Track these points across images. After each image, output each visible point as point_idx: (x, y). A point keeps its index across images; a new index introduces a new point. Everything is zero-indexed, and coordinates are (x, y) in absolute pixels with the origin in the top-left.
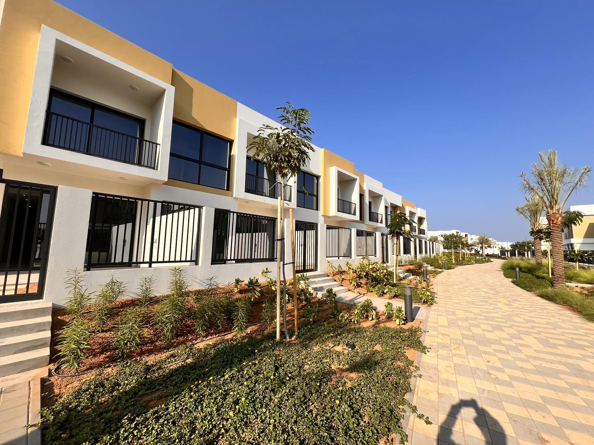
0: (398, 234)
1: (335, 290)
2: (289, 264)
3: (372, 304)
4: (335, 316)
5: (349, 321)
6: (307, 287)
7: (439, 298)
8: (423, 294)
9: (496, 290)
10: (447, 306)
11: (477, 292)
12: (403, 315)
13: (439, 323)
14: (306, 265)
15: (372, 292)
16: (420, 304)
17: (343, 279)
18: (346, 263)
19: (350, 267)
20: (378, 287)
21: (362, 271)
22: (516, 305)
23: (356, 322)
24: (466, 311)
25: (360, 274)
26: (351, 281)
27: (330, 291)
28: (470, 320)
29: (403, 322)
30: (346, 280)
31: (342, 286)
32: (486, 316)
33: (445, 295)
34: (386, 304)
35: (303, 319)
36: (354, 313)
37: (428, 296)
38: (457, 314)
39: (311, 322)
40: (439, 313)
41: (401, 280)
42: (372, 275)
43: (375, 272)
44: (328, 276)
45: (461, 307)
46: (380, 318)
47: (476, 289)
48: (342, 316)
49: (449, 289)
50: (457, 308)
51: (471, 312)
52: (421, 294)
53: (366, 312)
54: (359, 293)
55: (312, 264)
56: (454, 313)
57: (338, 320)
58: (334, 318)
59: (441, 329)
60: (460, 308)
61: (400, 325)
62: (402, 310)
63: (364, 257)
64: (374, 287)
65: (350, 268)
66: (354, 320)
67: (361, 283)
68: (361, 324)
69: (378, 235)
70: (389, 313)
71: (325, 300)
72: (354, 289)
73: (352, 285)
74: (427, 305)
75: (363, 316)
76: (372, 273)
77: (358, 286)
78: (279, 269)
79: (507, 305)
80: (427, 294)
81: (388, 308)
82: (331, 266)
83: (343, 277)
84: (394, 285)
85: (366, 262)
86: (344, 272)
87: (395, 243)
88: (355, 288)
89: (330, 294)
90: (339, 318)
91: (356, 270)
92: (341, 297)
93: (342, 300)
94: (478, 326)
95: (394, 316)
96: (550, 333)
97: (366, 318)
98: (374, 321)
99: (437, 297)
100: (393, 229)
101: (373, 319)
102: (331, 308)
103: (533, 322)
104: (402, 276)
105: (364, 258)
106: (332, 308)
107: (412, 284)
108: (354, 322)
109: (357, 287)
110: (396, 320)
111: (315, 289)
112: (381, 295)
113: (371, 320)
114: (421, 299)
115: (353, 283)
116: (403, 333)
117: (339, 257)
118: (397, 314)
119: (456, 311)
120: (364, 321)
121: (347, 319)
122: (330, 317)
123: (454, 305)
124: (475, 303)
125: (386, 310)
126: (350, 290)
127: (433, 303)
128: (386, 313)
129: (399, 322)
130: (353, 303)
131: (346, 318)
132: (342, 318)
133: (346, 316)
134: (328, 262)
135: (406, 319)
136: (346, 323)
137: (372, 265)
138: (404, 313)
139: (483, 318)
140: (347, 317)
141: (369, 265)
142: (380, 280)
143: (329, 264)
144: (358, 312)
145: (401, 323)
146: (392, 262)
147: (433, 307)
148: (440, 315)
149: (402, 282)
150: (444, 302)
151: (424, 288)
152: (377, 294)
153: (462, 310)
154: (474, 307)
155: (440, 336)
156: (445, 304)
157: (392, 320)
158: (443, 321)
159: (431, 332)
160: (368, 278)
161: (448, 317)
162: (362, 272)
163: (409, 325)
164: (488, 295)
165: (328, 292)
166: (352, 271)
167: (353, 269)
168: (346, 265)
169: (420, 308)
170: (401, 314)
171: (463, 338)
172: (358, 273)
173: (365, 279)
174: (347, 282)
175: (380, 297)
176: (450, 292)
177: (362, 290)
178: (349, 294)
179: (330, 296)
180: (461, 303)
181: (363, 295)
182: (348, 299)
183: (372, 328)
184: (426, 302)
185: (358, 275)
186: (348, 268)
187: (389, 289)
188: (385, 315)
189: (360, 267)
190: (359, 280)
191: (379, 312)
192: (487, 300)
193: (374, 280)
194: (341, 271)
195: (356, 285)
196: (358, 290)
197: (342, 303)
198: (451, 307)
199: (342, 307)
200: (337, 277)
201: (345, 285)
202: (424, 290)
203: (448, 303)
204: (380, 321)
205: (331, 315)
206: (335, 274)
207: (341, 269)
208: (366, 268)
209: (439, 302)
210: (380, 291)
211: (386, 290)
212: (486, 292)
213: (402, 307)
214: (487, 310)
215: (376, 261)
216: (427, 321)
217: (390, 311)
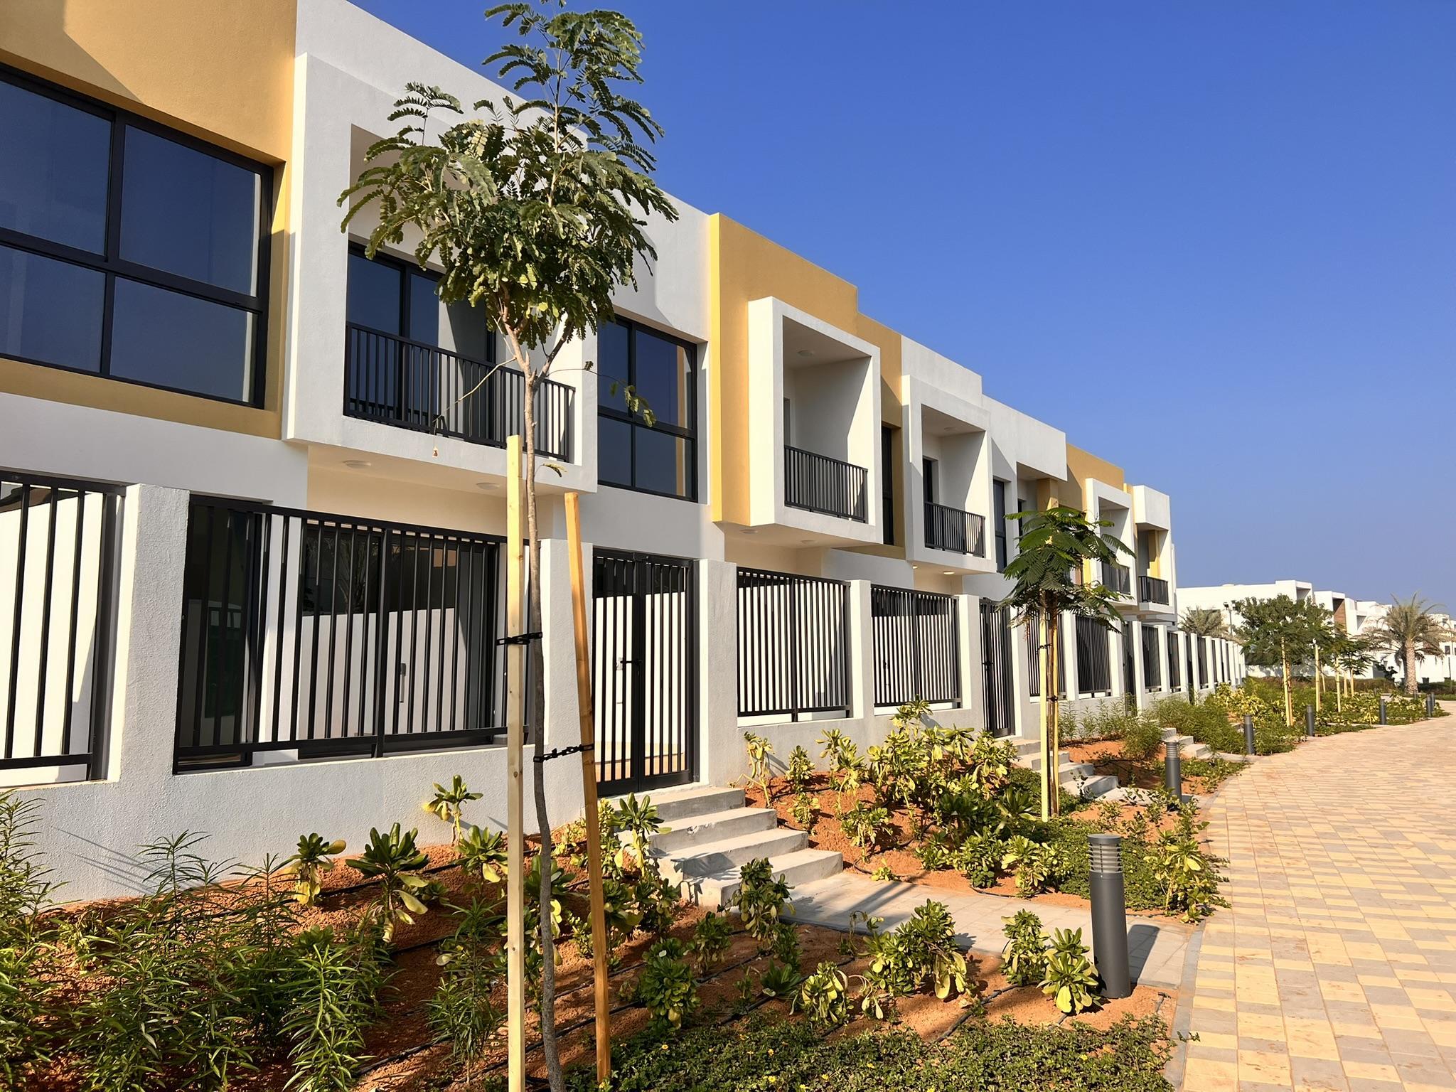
0: (1056, 603)
1: (779, 864)
2: (564, 753)
3: (951, 924)
4: (782, 990)
5: (848, 1011)
6: (651, 862)
7: (1238, 883)
8: (1170, 869)
10: (1271, 918)
11: (1391, 846)
12: (1086, 966)
13: (1242, 996)
14: (647, 754)
15: (946, 867)
16: (1154, 911)
17: (815, 813)
18: (827, 740)
19: (849, 755)
20: (973, 845)
21: (900, 774)
23: (879, 1014)
24: (1348, 935)
25: (893, 786)
26: (850, 821)
27: (757, 874)
28: (1366, 972)
29: (1087, 1001)
30: (829, 816)
31: (812, 845)
32: (1431, 951)
33: (1261, 870)
34: (1013, 922)
35: (636, 1013)
36: (870, 969)
37: (1191, 874)
38: (1313, 948)
39: (672, 1024)
40: (1240, 951)
41: (1072, 808)
42: (946, 790)
43: (955, 775)
44: (749, 803)
45: (1330, 918)
46: (984, 986)
47: (1386, 835)
48: (814, 988)
49: (1278, 839)
50: (1314, 923)
51: (1368, 937)
52: (1161, 867)
53: (924, 962)
54: (891, 877)
55: (675, 751)
56: (1301, 945)
57: (799, 1010)
58: (779, 998)
59: (1251, 1025)
60: (1328, 924)
61: (1073, 1013)
62: (1082, 944)
63: (908, 707)
64: (954, 845)
65: (847, 762)
66: (872, 1003)
67: (897, 830)
68: (904, 1019)
69: (967, 607)
70: (1026, 960)
71: (737, 917)
72: (868, 859)
73: (857, 840)
74: (1186, 917)
75: (911, 982)
76: (944, 784)
77: (887, 841)
78: (514, 781)
80: (1185, 870)
81: (1020, 940)
82: (759, 754)
83: (816, 803)
84: (1041, 835)
85: (915, 731)
86: (820, 779)
87: (1043, 642)
88: (872, 852)
89: (756, 887)
90: (800, 997)
91: (871, 771)
92: (810, 899)
93: (814, 913)
94: (1397, 997)
95: (1048, 976)
97: (924, 990)
98: (962, 1002)
99: (1226, 880)
100: (1031, 577)
101: (954, 994)
102: (763, 953)
104: (1073, 788)
105: (905, 715)
106: (771, 952)
107: (1120, 825)
108: (871, 1010)
109: (878, 848)
110: (1055, 995)
111: (689, 867)
112: (986, 879)
113: (947, 1000)
114: (1160, 891)
115: (860, 830)
116: (1090, 1050)
117: (794, 713)
118: (1060, 966)
119: (1310, 937)
120: (918, 1006)
121: (839, 998)
122: (762, 995)
123: (1301, 910)
124: (1385, 896)
125: (1010, 947)
126: (846, 865)
127: (1212, 906)
128: (1010, 963)
129: (1072, 1002)
130: (863, 925)
131: (833, 995)
132: (817, 999)
133: (834, 988)
134: (748, 738)
135: (1102, 985)
136: (835, 1019)
137: (945, 744)
138: (1090, 957)
139: (1420, 959)
140: (839, 993)
141: (931, 744)
142: (980, 814)
143: (751, 746)
144: (886, 967)
145: (1079, 1007)
146: (1031, 730)
147: (1212, 926)
148: (1243, 958)
149: (1074, 816)
150: (1259, 901)
151: (1173, 842)
152: (968, 876)
153: (1337, 931)
154: (1381, 917)
155: (1249, 1056)
156: (1264, 907)
157: (1038, 995)
158: (1258, 986)
159: (1209, 1040)
160: (926, 805)
161: (1279, 964)
162: (901, 781)
163: (1115, 1011)
164: (1436, 858)
165: (750, 878)
166: (855, 774)
167: (859, 765)
168: (830, 746)
169: (1157, 930)
170: (1078, 965)
171: (1345, 1055)
172: (884, 784)
173: (913, 811)
174: (835, 828)
175: (984, 890)
176: (1281, 853)
177: (903, 864)
178: (847, 882)
179: (759, 898)
180: (1329, 902)
181: (909, 884)
182: (843, 905)
183: (951, 1038)
184: (1183, 902)
185: (883, 795)
186: (839, 762)
187: (1021, 850)
188: (1008, 973)
189: (889, 755)
190: (890, 815)
191: (980, 962)
192: (1433, 881)
193: (955, 813)
194: (807, 778)
195: (873, 840)
196: (883, 861)
197: (816, 926)
198: (1285, 920)
199: (816, 947)
200: (788, 807)
201: (827, 843)
202: (1173, 848)
203: (1276, 903)
204: (988, 1001)
205: (766, 984)
206: (780, 792)
207: (805, 768)
208: (919, 760)
209: (1236, 899)
210: (980, 864)
211: (1008, 859)
212: (1427, 849)
213: (1079, 931)
214: (1432, 926)
215: (961, 728)
216: (1188, 989)
217: (1030, 954)
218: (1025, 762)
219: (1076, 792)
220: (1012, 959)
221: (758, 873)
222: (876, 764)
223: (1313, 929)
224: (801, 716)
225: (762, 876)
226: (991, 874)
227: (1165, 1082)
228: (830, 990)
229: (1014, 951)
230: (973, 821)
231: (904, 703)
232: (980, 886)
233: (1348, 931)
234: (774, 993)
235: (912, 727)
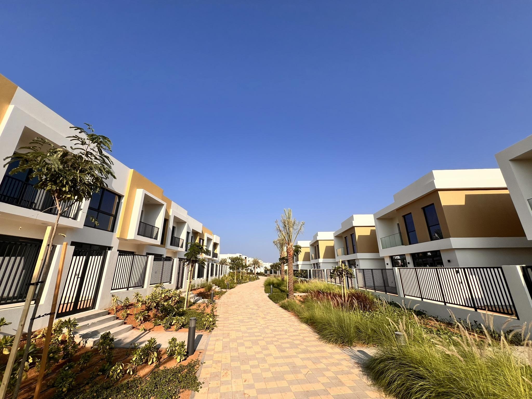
0: (194, 262)
1: (112, 331)
2: (43, 316)
3: (156, 343)
4: (104, 371)
5: (123, 375)
6: (72, 336)
7: (220, 321)
8: (207, 321)
9: (258, 305)
10: (224, 329)
11: (247, 309)
12: (185, 350)
13: (216, 350)
14: (80, 300)
15: (160, 325)
16: (203, 330)
17: (128, 314)
19: (140, 299)
20: (166, 319)
21: (152, 302)
22: (268, 317)
23: (131, 373)
24: (238, 331)
25: (151, 305)
26: (137, 316)
28: (238, 339)
29: (184, 358)
30: (132, 315)
31: (125, 323)
32: (250, 333)
33: (225, 317)
34: (170, 341)
35: (52, 389)
36: (132, 360)
37: (210, 322)
38: (230, 335)
39: (64, 392)
40: (217, 338)
41: (191, 305)
42: (163, 305)
43: (166, 300)
44: (109, 314)
45: (234, 327)
46: (161, 358)
47: (247, 306)
48: (114, 370)
49: (229, 309)
51: (239, 331)
52: (205, 321)
53: (146, 356)
54: (145, 330)
55: (89, 298)
56: (228, 334)
57: (108, 377)
58: (103, 374)
59: (216, 357)
60: (234, 329)
61: (180, 362)
62: (185, 344)
64: (162, 320)
65: (139, 301)
66: (130, 370)
67: (149, 316)
68: (138, 373)
69: (176, 261)
70: (172, 350)
71: (97, 349)
72: (140, 325)
73: (138, 320)
74: (208, 331)
75: (142, 362)
76: (163, 303)
77: (146, 319)
78: (21, 327)
79: (263, 318)
81: (171, 345)
82: (115, 300)
83: (128, 312)
84: (182, 314)
86: (132, 305)
87: (190, 270)
88: (141, 323)
89: (104, 340)
90: (109, 372)
91: (146, 302)
92: (121, 339)
93: (121, 344)
94: (242, 344)
95: (176, 354)
96: (283, 339)
97: (145, 363)
98: (154, 365)
99: (218, 320)
100: (189, 257)
101: (153, 362)
102: (102, 359)
103: (275, 331)
105: (157, 287)
106: (104, 359)
107: (200, 310)
108: (129, 373)
109: (143, 322)
110: (177, 358)
111: (85, 337)
113: (151, 364)
114: (205, 325)
115: (139, 318)
116: (182, 371)
117: (128, 288)
119: (230, 332)
120: (142, 368)
121: (120, 372)
122: (98, 374)
123: (230, 326)
124: (244, 320)
126: (133, 328)
127: (214, 327)
129: (180, 359)
130: (133, 346)
132: (114, 373)
134: (113, 296)
135: (187, 352)
136: (118, 377)
137: (165, 293)
138: (186, 347)
139: (247, 335)
140: (121, 370)
141: (162, 293)
142: (170, 310)
143: (113, 298)
144: (136, 359)
145: (182, 360)
146: (185, 288)
147: (214, 332)
148: (217, 340)
149: (191, 308)
151: (208, 315)
152: (164, 327)
153: (235, 330)
154: (243, 326)
155: (214, 365)
156: (223, 326)
157: (173, 358)
158: (219, 346)
159: (208, 363)
160: (158, 308)
161: (224, 340)
163: (190, 358)
164: (253, 311)
165: (103, 338)
166: (141, 304)
167: (142, 301)
168: (136, 296)
169: (202, 335)
170: (183, 350)
171: (232, 361)
172: (148, 305)
173: (154, 311)
174: (133, 318)
175: (167, 330)
176: (229, 312)
177: (149, 325)
178: (133, 333)
179: (104, 343)
180: (235, 323)
181: (149, 331)
182: (128, 340)
183: (149, 376)
184: (209, 327)
185: (148, 307)
186: (137, 301)
187: (177, 319)
188: (167, 353)
189: (150, 298)
190: (148, 312)
191: (161, 351)
192: (252, 316)
193: (164, 311)
194: (128, 305)
195: (142, 320)
196: (143, 326)
197: (120, 348)
198: (227, 329)
199: (119, 354)
200: (120, 314)
201: (130, 322)
203: (226, 325)
204: (161, 363)
205: (100, 371)
206: (119, 309)
207: (128, 302)
208: (158, 298)
209: (219, 325)
210: (167, 324)
211: (174, 322)
212: (252, 309)
213: (184, 341)
214: (251, 326)
215: (170, 289)
216: (206, 350)
217: (173, 348)
218: (183, 295)
219: (193, 301)
220: (169, 350)
221: (106, 336)
222: (147, 300)
223: (231, 330)
224: (129, 289)
225: (107, 337)
226: (169, 326)
227: (196, 377)
228: (118, 370)
229: (170, 347)
230: (168, 312)
231: (157, 284)
232: (166, 329)
233: (237, 330)
234: (101, 373)
235: (158, 290)
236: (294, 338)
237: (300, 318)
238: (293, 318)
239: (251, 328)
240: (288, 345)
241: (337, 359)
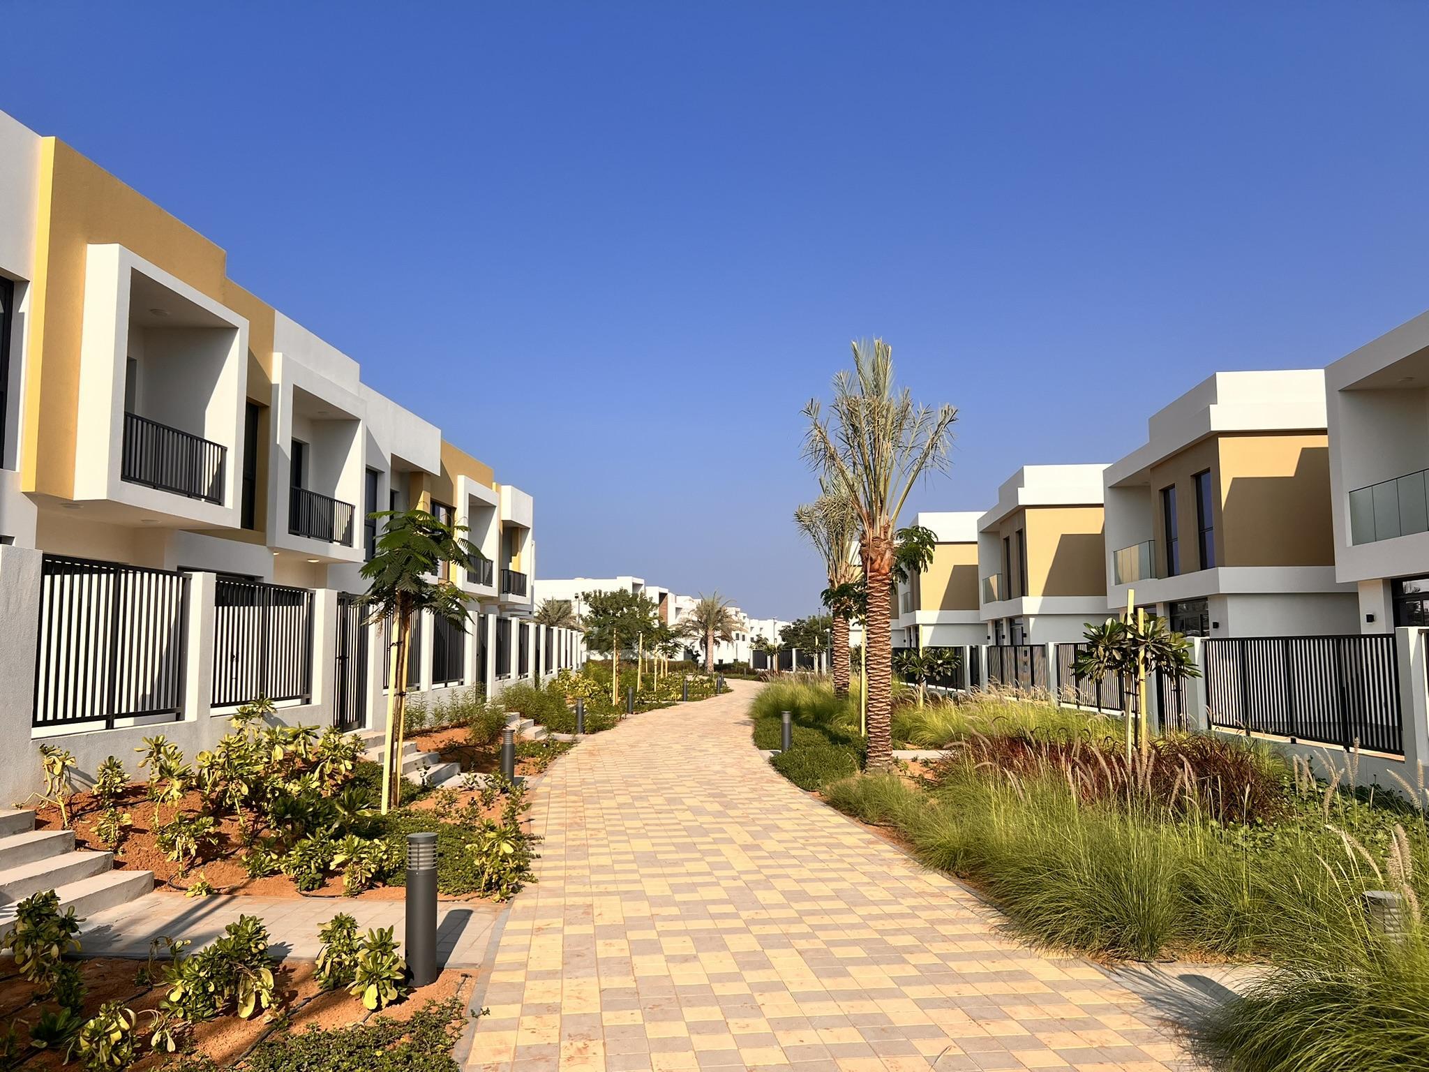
1: (67, 894)
3: (265, 938)
4: (54, 1037)
5: (134, 1050)
7: (549, 858)
8: (487, 854)
9: (725, 796)
10: (570, 888)
11: (671, 811)
12: (395, 961)
13: (533, 967)
15: (274, 872)
16: (473, 894)
17: (126, 830)
18: (148, 747)
19: (172, 764)
20: (303, 849)
21: (232, 779)
22: (770, 845)
23: (171, 1046)
24: (627, 896)
25: (225, 792)
26: (168, 835)
28: (633, 928)
29: (393, 994)
30: (144, 831)
31: (118, 865)
32: (685, 903)
33: (569, 843)
34: (329, 927)
36: (167, 998)
37: (504, 858)
38: (596, 912)
40: (539, 923)
41: (412, 798)
42: (283, 792)
43: (296, 775)
44: (39, 825)
45: (615, 882)
46: (294, 995)
47: (670, 801)
48: (94, 1032)
49: (588, 813)
50: (602, 888)
51: (639, 896)
52: (480, 853)
53: (228, 983)
54: (209, 891)
56: (588, 909)
57: (75, 1057)
58: (51, 1048)
59: (536, 992)
60: (612, 888)
61: (379, 1008)
62: (393, 941)
63: (250, 707)
64: (284, 849)
65: (170, 772)
66: (163, 1037)
67: (223, 838)
68: (199, 1048)
69: (324, 601)
70: (340, 964)
71: (7, 962)
72: (185, 874)
73: (174, 854)
74: (497, 896)
75: (213, 1006)
76: (280, 786)
77: (210, 851)
79: (746, 848)
80: (500, 854)
81: (335, 944)
82: (58, 769)
83: (127, 819)
84: (375, 830)
85: (256, 730)
86: (137, 791)
87: (395, 639)
88: (192, 866)
89: (36, 925)
90: (77, 1043)
91: (200, 778)
92: (108, 927)
93: (109, 943)
94: (653, 947)
95: (358, 976)
96: (837, 927)
97: (226, 1012)
98: (267, 1017)
99: (539, 857)
100: (388, 578)
101: (258, 1010)
102: (38, 998)
103: (802, 896)
104: (416, 778)
105: (245, 716)
106: (49, 996)
107: (453, 814)
108: (162, 1045)
109: (199, 860)
110: (362, 994)
112: (314, 881)
113: (251, 1018)
114: (478, 875)
115: (180, 843)
116: (389, 1043)
117: (109, 719)
118: (370, 966)
119: (596, 901)
120: (215, 1031)
121: (123, 1040)
122: (30, 1049)
123: (594, 878)
124: (660, 857)
125: (325, 952)
126: (158, 884)
127: (522, 883)
128: (323, 968)
129: (379, 999)
130: (166, 950)
131: (117, 1036)
132: (98, 1043)
133: (119, 1027)
134: (45, 751)
135: (408, 973)
136: (117, 1060)
137: (287, 743)
138: (400, 952)
139: (674, 911)
140: (124, 1033)
141: (272, 744)
142: (315, 814)
143: (46, 761)
144: (185, 995)
145: (384, 1001)
146: (379, 726)
147: (519, 902)
148: (539, 929)
149: (413, 807)
150: (560, 873)
151: (492, 829)
152: (296, 880)
153: (618, 893)
154: (653, 876)
155: (528, 1021)
156: (565, 878)
157: (347, 996)
158: (548, 952)
159: (498, 1012)
160: (260, 808)
161: (569, 930)
162: (232, 786)
163: (421, 997)
164: (701, 819)
165: (29, 915)
166: (178, 784)
167: (184, 774)
168: (151, 754)
169: (470, 912)
170: (387, 961)
171: (605, 1006)
172: (212, 791)
173: (244, 818)
174: (150, 844)
175: (312, 893)
176: (588, 826)
177: (228, 873)
178: (157, 903)
179: (38, 937)
180: (617, 867)
181: (228, 896)
182: (143, 930)
183: (249, 1058)
184: (497, 882)
185: (212, 801)
186: (161, 772)
187: (351, 849)
188: (320, 978)
189: (221, 761)
190: (217, 823)
191: (293, 971)
192: (696, 840)
193: (289, 816)
194: (119, 791)
195: (193, 852)
196: (202, 876)
197: (110, 958)
198: (580, 889)
199: (107, 982)
200: (91, 827)
201: (138, 862)
202: (492, 835)
203: (574, 873)
204: (295, 1012)
205: (37, 1036)
206: (83, 809)
207: (118, 780)
208: (257, 763)
209: (544, 874)
210: (309, 867)
211: (339, 859)
212: (696, 811)
213: (391, 929)
214: (689, 880)
215: (306, 725)
216: (489, 965)
217: (344, 956)
218: (371, 755)
219: (418, 782)
220: (325, 963)
221: (39, 908)
222: (205, 771)
223: (601, 894)
224: (118, 723)
225: (45, 911)
226: (320, 876)
227: (451, 1062)
228: (114, 1031)
229: (329, 954)
230: (308, 822)
231: (246, 702)
232: (307, 889)
233: (627, 892)
234: (45, 1044)
235: (253, 727)
236: (890, 925)
237: (920, 850)
238: (886, 849)
239: (693, 887)
240: (858, 952)
241: (1083, 1008)
